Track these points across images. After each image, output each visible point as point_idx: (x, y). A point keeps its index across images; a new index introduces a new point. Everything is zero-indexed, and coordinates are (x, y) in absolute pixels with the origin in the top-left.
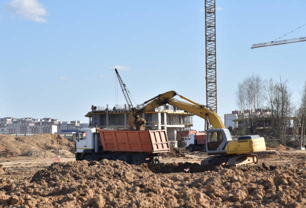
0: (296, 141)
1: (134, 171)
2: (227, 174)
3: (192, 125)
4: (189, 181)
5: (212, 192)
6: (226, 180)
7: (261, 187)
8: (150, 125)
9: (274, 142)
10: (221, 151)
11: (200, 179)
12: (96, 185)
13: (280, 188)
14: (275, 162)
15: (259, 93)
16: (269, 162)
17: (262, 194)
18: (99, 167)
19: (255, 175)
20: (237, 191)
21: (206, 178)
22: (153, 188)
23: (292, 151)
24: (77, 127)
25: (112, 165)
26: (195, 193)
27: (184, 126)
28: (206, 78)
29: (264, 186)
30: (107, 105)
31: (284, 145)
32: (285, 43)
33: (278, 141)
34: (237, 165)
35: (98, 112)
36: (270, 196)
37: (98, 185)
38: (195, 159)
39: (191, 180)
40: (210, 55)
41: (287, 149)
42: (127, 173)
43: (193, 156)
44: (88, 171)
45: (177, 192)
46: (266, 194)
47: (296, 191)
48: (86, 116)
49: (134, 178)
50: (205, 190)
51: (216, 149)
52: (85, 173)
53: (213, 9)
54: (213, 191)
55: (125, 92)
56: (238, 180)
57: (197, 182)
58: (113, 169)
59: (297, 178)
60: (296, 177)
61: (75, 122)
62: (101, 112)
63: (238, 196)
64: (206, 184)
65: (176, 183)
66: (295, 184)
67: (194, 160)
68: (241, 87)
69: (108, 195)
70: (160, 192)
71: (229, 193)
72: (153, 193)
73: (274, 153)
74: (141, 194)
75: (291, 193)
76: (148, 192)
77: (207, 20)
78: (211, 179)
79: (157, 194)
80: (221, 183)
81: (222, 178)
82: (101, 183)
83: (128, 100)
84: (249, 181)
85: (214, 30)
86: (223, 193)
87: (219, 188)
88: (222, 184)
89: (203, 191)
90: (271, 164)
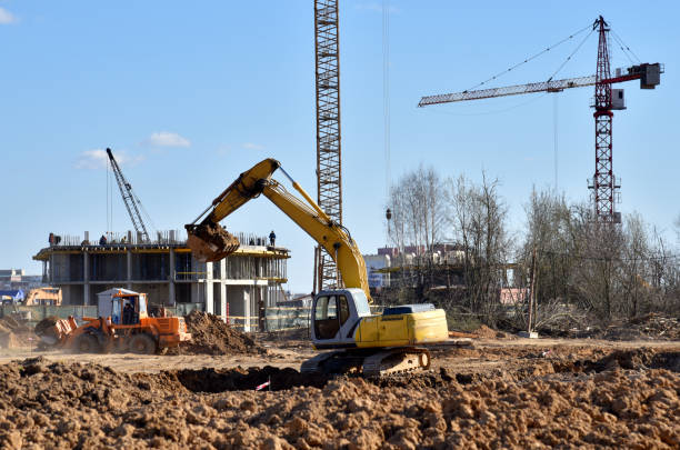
0: (519, 318)
1: (131, 388)
2: (340, 394)
3: (284, 281)
4: (252, 411)
5: (301, 436)
6: (336, 408)
7: (414, 422)
8: (188, 281)
9: (469, 320)
10: (345, 341)
11: (277, 405)
12: (33, 422)
13: (456, 427)
14: (468, 365)
15: (436, 207)
16: (455, 365)
17: (415, 438)
18: (46, 379)
19: (405, 396)
20: (359, 433)
21: (291, 404)
22: (164, 429)
23: (510, 342)
24: (13, 284)
25: (80, 374)
26: (262, 439)
27: (265, 283)
28: (318, 172)
29: (420, 421)
30: (87, 234)
31: (491, 327)
32: (493, 94)
33: (479, 318)
34: (382, 372)
35: (64, 249)
36: (432, 443)
37: (37, 421)
38: (290, 359)
39: (257, 409)
40: (326, 119)
41: (499, 336)
42: (115, 392)
43: (285, 352)
44: (20, 388)
45: (221, 436)
46: (423, 438)
47: (489, 432)
48: (34, 258)
49: (129, 404)
50: (286, 431)
51: (333, 337)
52: (12, 392)
53: (334, 15)
54: (305, 434)
55: (129, 202)
56: (364, 408)
57: (270, 414)
58: (79, 383)
59: (494, 404)
60: (493, 400)
61: (10, 272)
62: (71, 248)
63: (361, 444)
64: (290, 416)
65: (223, 415)
66: (487, 416)
67: (287, 362)
68: (396, 193)
69: (57, 444)
70: (180, 437)
71: (342, 437)
72: (162, 440)
73: (468, 345)
74: (136, 443)
75: (477, 436)
76: (152, 437)
77: (320, 40)
78: (302, 406)
79: (174, 440)
80: (325, 414)
81: (327, 404)
82: (45, 418)
83: (137, 220)
84: (387, 409)
85: (335, 63)
86: (329, 437)
87: (321, 425)
88: (327, 417)
89: (283, 433)
90: (459, 371)
